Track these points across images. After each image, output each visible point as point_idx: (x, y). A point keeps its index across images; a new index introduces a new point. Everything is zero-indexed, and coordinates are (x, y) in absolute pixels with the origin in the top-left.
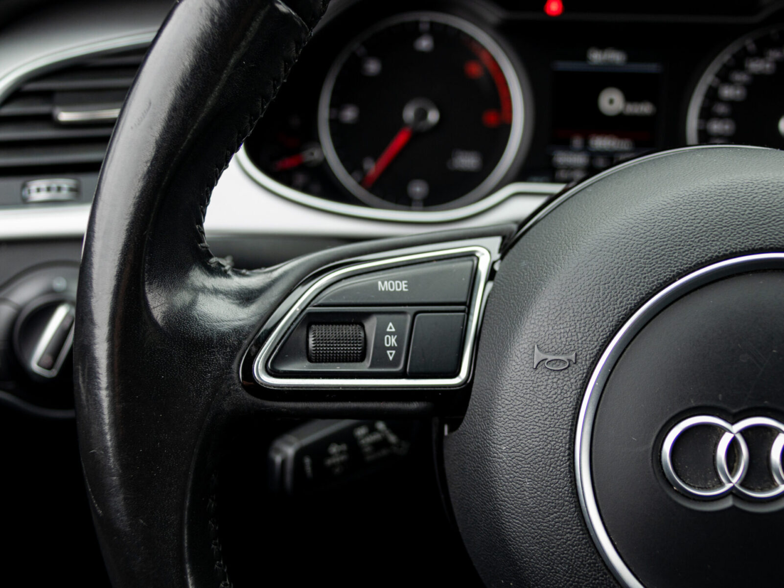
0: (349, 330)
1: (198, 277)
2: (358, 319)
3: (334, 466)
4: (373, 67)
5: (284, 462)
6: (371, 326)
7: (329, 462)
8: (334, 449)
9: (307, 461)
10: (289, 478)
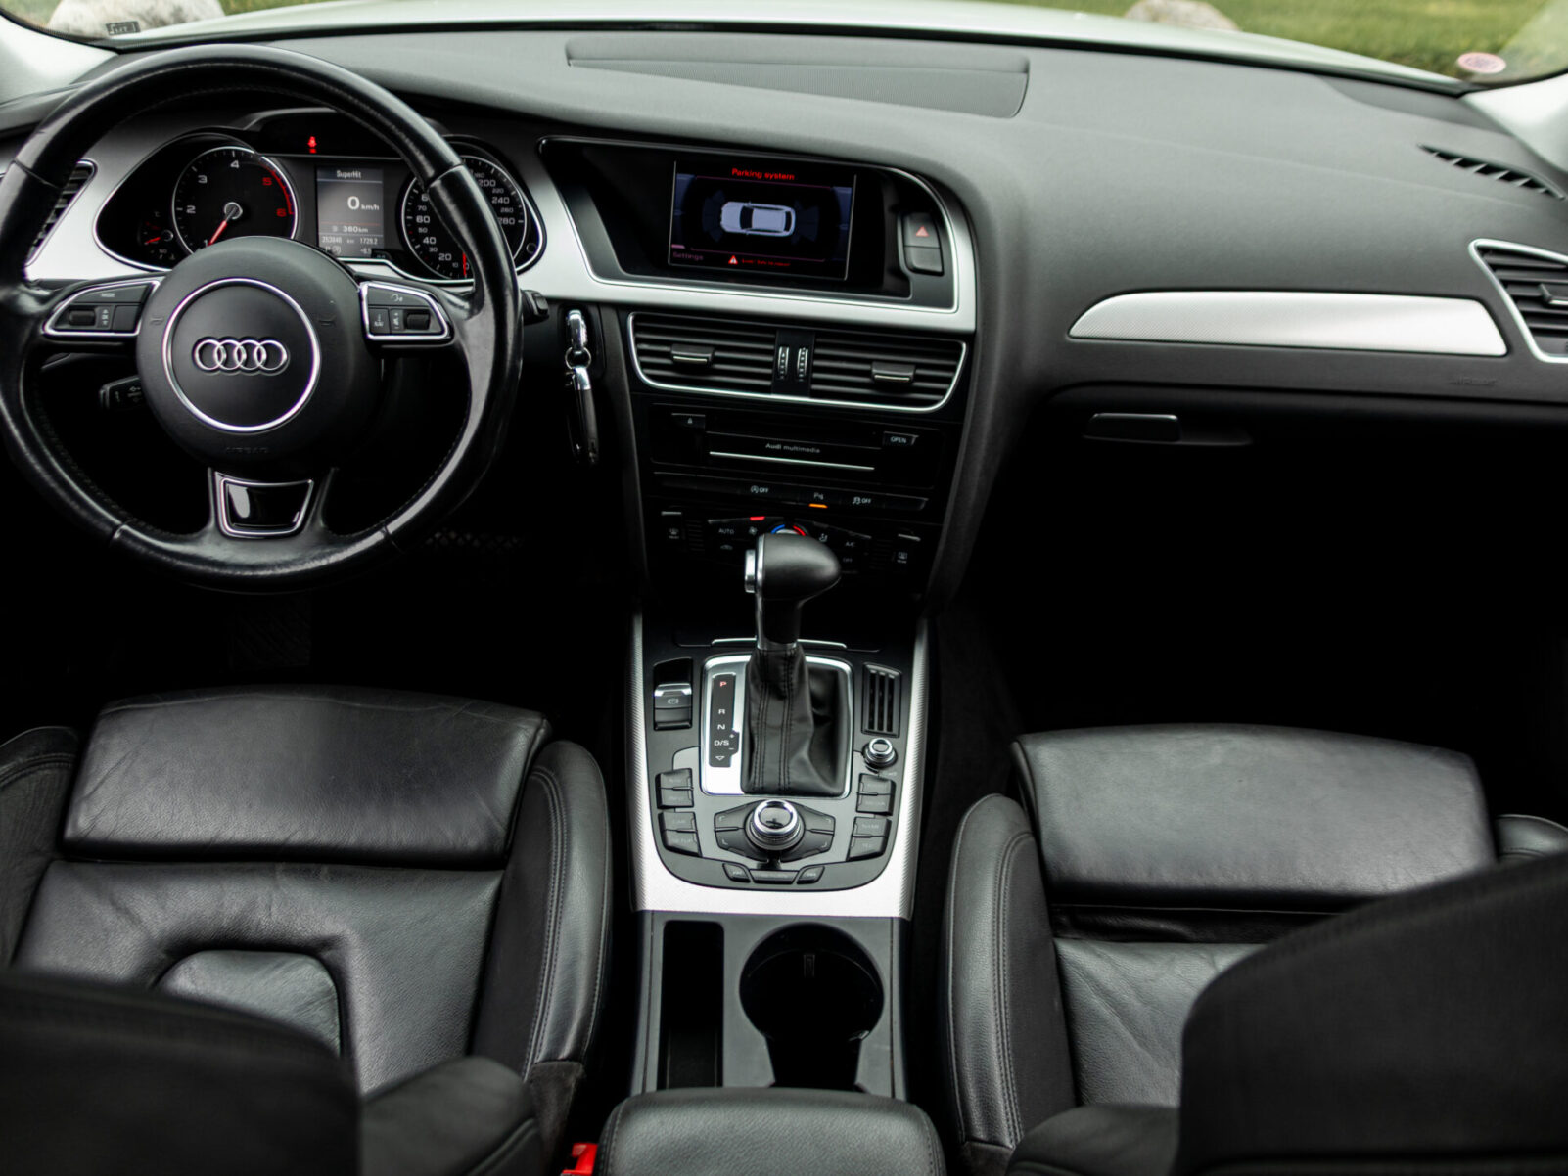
0: (90, 313)
1: (23, 287)
2: (91, 308)
3: (133, 397)
4: (204, 180)
5: (104, 394)
6: (97, 310)
7: (130, 395)
8: (132, 389)
9: (117, 393)
10: (107, 400)
